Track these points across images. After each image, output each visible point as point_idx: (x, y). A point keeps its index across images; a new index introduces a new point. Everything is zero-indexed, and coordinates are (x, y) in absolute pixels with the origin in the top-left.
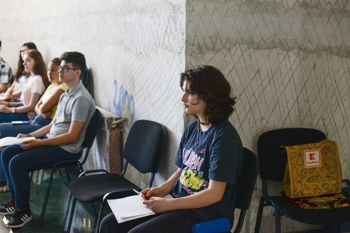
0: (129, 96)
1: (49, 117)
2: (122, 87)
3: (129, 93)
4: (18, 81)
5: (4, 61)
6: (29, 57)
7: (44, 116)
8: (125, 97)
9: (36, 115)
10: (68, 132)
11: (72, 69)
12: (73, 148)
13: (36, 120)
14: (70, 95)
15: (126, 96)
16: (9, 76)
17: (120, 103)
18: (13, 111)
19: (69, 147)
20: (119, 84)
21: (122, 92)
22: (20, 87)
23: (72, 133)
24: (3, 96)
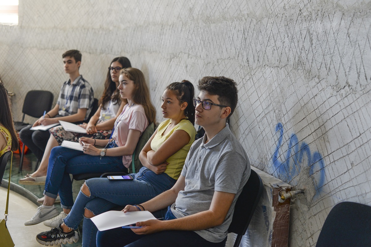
0: (312, 154)
1: (162, 171)
2: (293, 136)
3: (313, 149)
4: (104, 109)
5: (84, 80)
6: (127, 79)
7: (155, 170)
8: (302, 154)
9: (141, 166)
10: (208, 209)
11: (218, 105)
12: (216, 235)
13: (142, 175)
14: (211, 147)
15: (305, 153)
16: (90, 99)
17: (288, 160)
18: (103, 154)
19: (210, 233)
20: (289, 131)
21: (293, 144)
22: (106, 115)
23: (216, 210)
24: (85, 128)
